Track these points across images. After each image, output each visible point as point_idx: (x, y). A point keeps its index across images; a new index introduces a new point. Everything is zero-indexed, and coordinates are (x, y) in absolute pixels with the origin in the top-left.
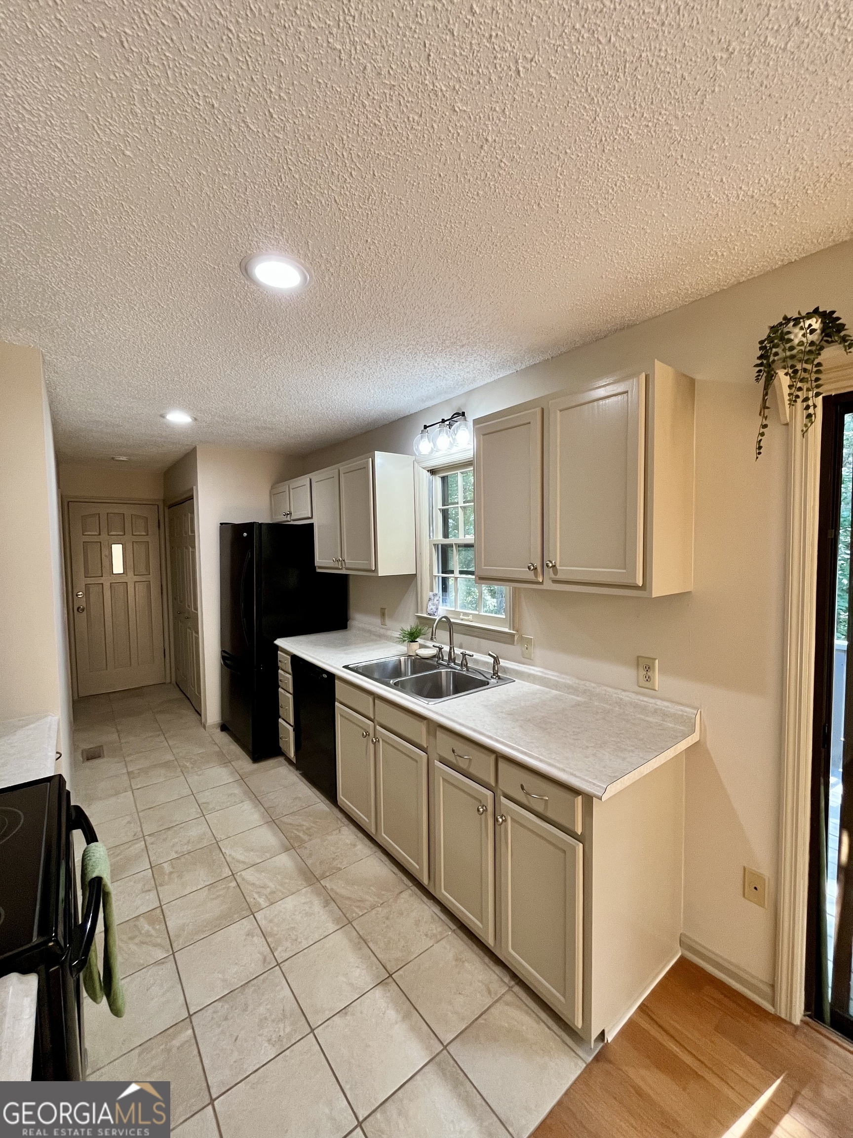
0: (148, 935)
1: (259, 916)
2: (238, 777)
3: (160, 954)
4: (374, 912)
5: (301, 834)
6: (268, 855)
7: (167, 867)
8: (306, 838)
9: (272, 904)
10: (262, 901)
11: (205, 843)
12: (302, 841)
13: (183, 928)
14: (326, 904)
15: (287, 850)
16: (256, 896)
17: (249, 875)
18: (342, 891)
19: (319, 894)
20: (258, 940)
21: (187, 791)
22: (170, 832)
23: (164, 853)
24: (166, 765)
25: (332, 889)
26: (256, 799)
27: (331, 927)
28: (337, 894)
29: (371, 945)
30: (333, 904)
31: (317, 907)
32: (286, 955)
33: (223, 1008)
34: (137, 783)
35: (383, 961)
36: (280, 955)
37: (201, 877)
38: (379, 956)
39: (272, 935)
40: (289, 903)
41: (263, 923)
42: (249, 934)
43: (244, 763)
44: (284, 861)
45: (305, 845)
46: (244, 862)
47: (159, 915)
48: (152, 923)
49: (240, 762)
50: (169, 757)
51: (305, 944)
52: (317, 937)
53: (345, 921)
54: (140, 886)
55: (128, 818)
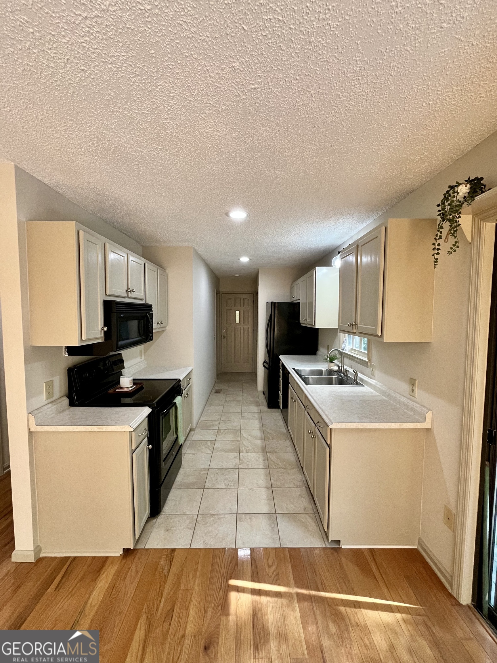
0: (209, 446)
1: (241, 454)
2: (260, 411)
3: (209, 452)
4: (280, 469)
5: (270, 437)
6: (254, 439)
7: (222, 431)
8: (271, 439)
9: (247, 452)
10: (244, 451)
11: (237, 428)
12: (269, 439)
13: (219, 448)
14: (265, 460)
15: (262, 439)
16: (243, 448)
17: (245, 442)
18: (272, 458)
19: (264, 456)
20: (237, 460)
21: (240, 411)
22: (228, 422)
23: (223, 426)
24: (238, 401)
25: (269, 457)
26: (261, 420)
27: (261, 466)
28: (270, 458)
29: (272, 477)
30: (267, 461)
31: (261, 459)
32: (242, 467)
33: (218, 471)
34: (226, 404)
35: (272, 483)
36: (241, 466)
37: (231, 437)
38: (272, 481)
39: (241, 460)
40: (252, 455)
41: (241, 456)
42: (235, 457)
43: (264, 408)
44: (259, 443)
45: (270, 441)
46: (245, 438)
47: (214, 442)
48: (211, 443)
49: (263, 407)
50: (240, 398)
51: (250, 467)
52: (255, 467)
53: (268, 467)
54: (213, 433)
55: (219, 414)
